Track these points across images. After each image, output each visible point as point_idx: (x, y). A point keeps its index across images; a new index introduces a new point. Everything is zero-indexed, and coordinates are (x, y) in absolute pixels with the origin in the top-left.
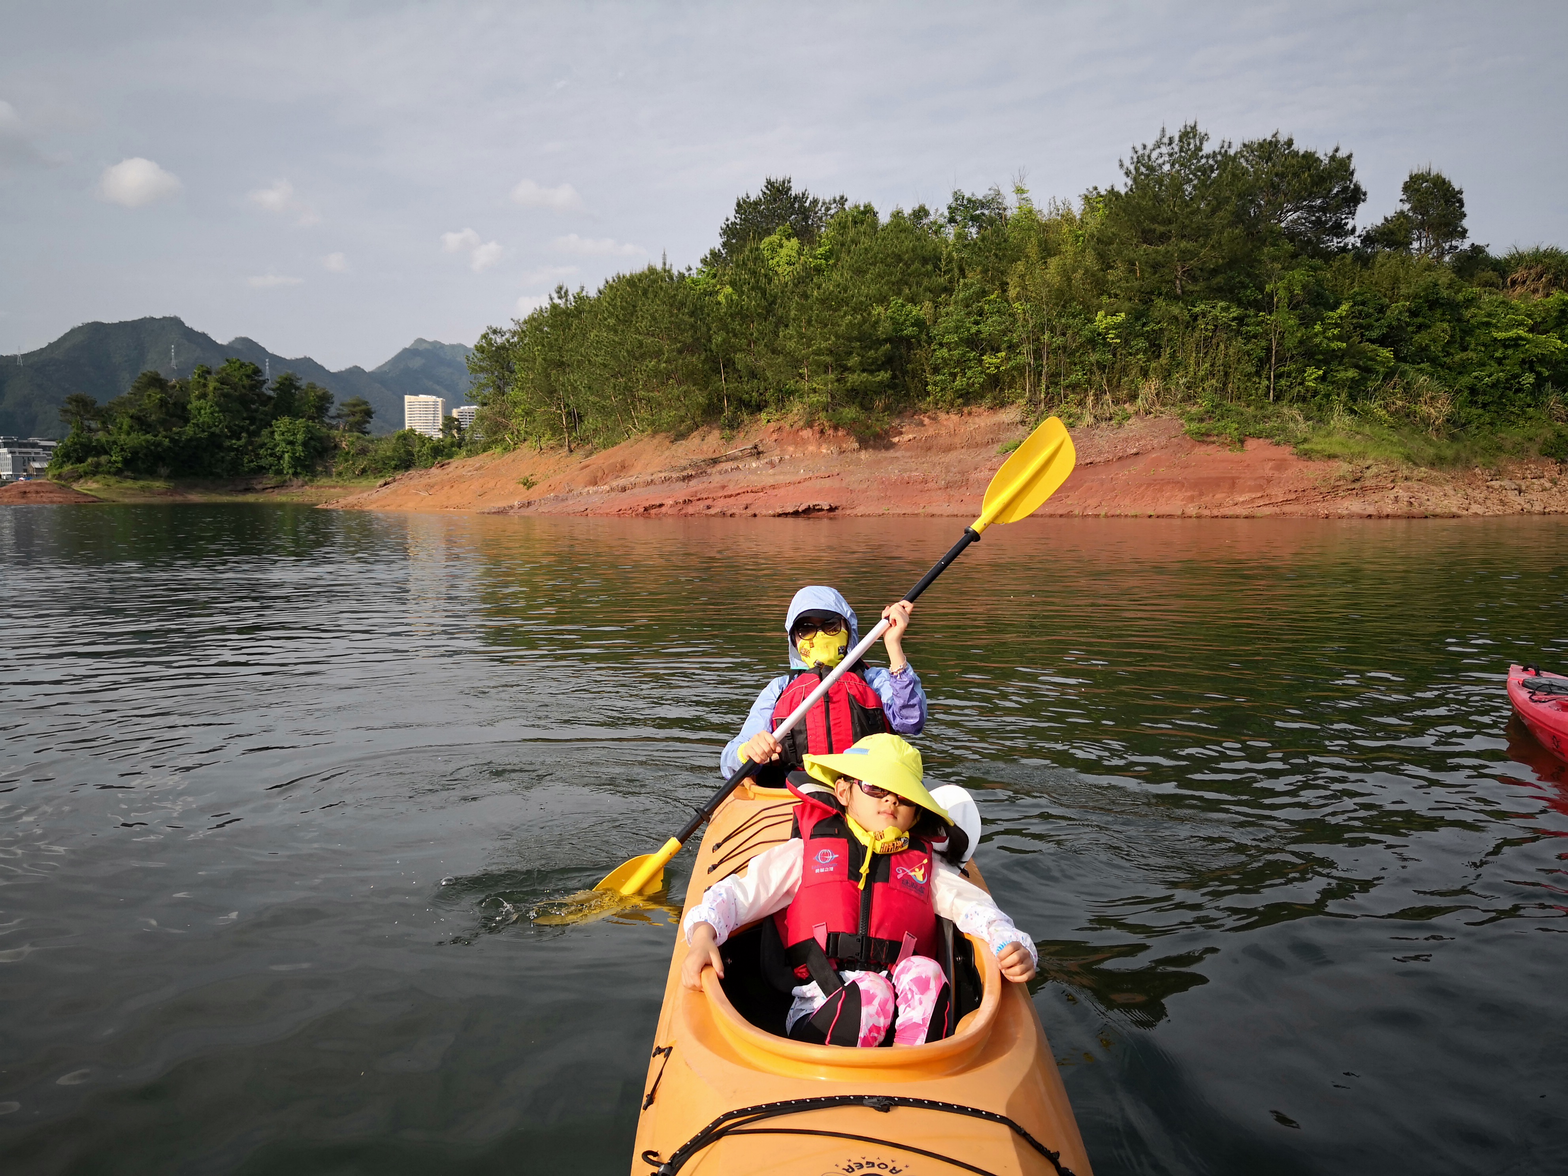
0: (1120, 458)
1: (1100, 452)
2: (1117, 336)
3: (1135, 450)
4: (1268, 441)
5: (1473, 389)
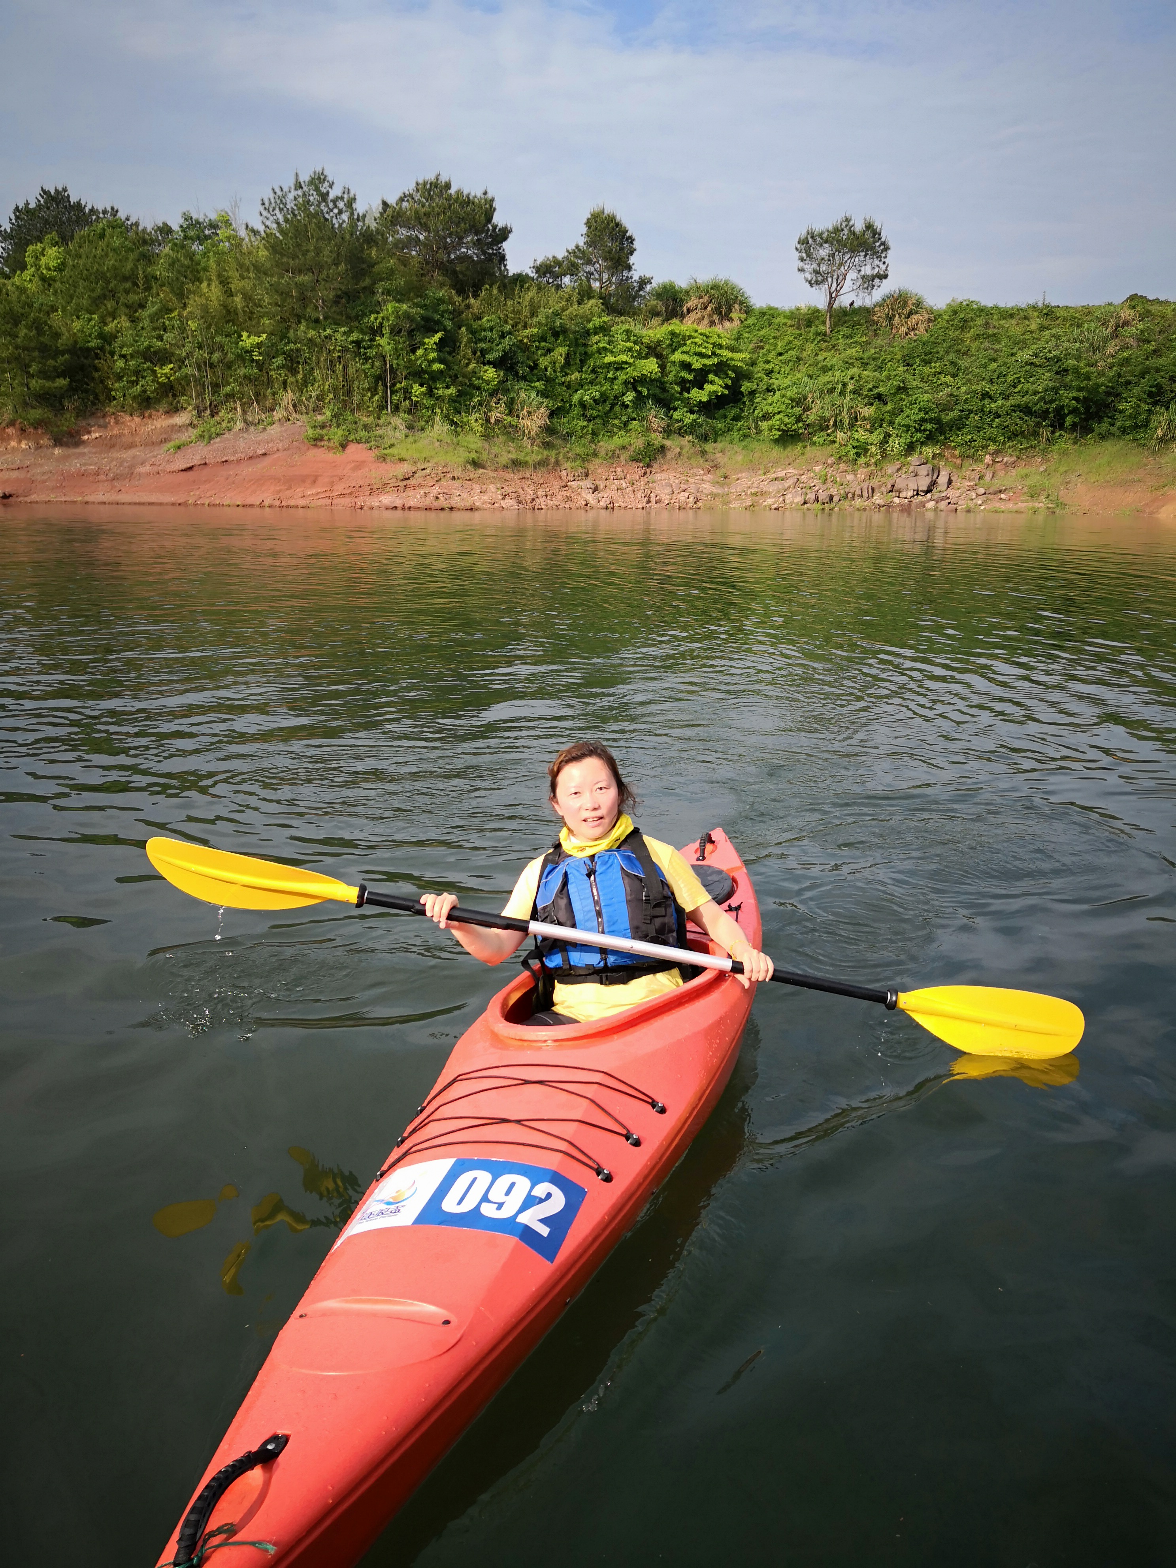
0: (251, 458)
1: (235, 452)
2: (260, 354)
3: (263, 451)
4: (365, 446)
5: (583, 405)
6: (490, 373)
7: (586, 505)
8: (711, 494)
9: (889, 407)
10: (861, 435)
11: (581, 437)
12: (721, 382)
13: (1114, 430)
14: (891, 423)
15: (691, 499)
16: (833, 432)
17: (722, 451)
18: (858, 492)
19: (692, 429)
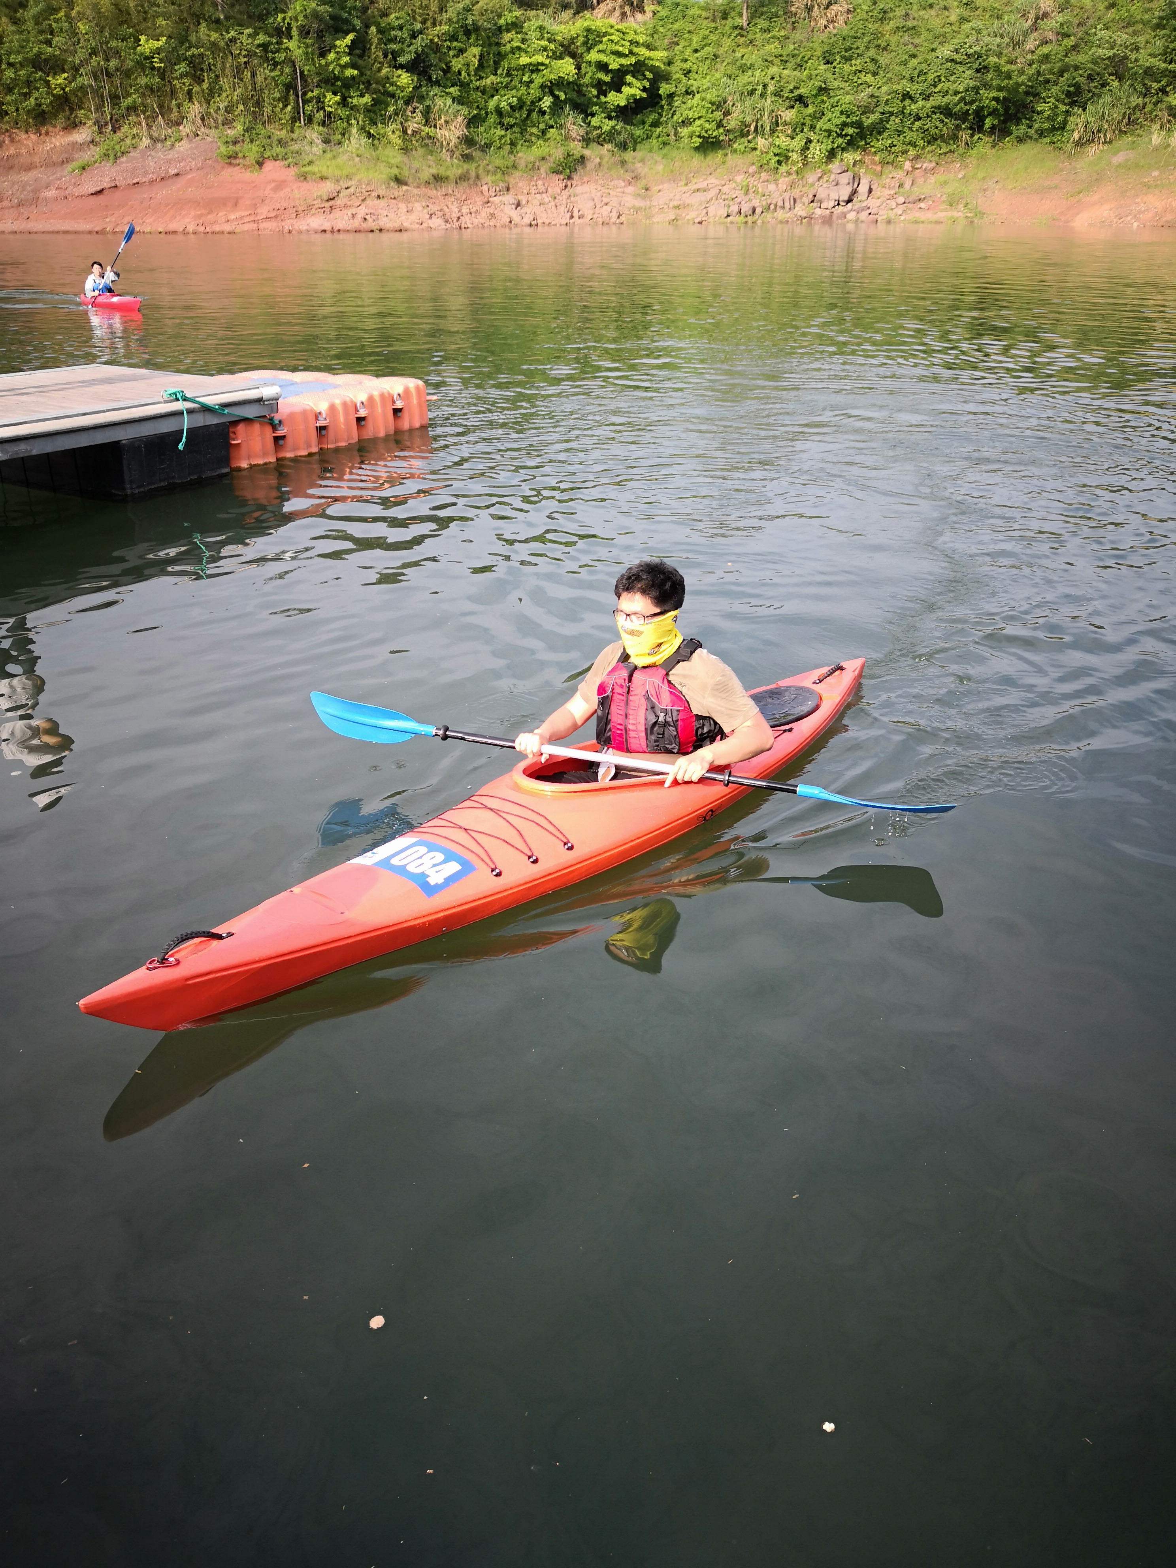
0: (163, 179)
1: (146, 173)
2: (161, 61)
3: (175, 171)
4: (282, 163)
5: (499, 112)
6: (405, 79)
7: (510, 222)
8: (633, 207)
9: (810, 110)
10: (782, 141)
11: (500, 148)
12: (639, 85)
13: (1032, 132)
14: (812, 127)
15: (614, 215)
16: (754, 138)
17: (642, 161)
18: (780, 204)
19: (610, 137)
